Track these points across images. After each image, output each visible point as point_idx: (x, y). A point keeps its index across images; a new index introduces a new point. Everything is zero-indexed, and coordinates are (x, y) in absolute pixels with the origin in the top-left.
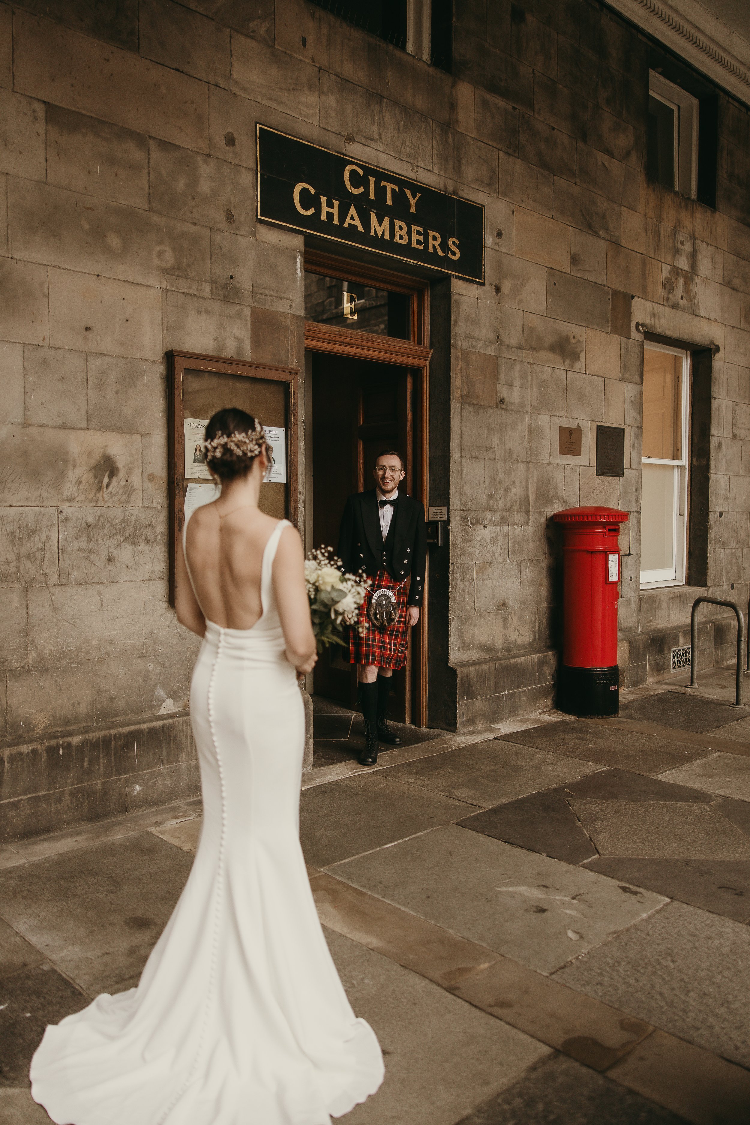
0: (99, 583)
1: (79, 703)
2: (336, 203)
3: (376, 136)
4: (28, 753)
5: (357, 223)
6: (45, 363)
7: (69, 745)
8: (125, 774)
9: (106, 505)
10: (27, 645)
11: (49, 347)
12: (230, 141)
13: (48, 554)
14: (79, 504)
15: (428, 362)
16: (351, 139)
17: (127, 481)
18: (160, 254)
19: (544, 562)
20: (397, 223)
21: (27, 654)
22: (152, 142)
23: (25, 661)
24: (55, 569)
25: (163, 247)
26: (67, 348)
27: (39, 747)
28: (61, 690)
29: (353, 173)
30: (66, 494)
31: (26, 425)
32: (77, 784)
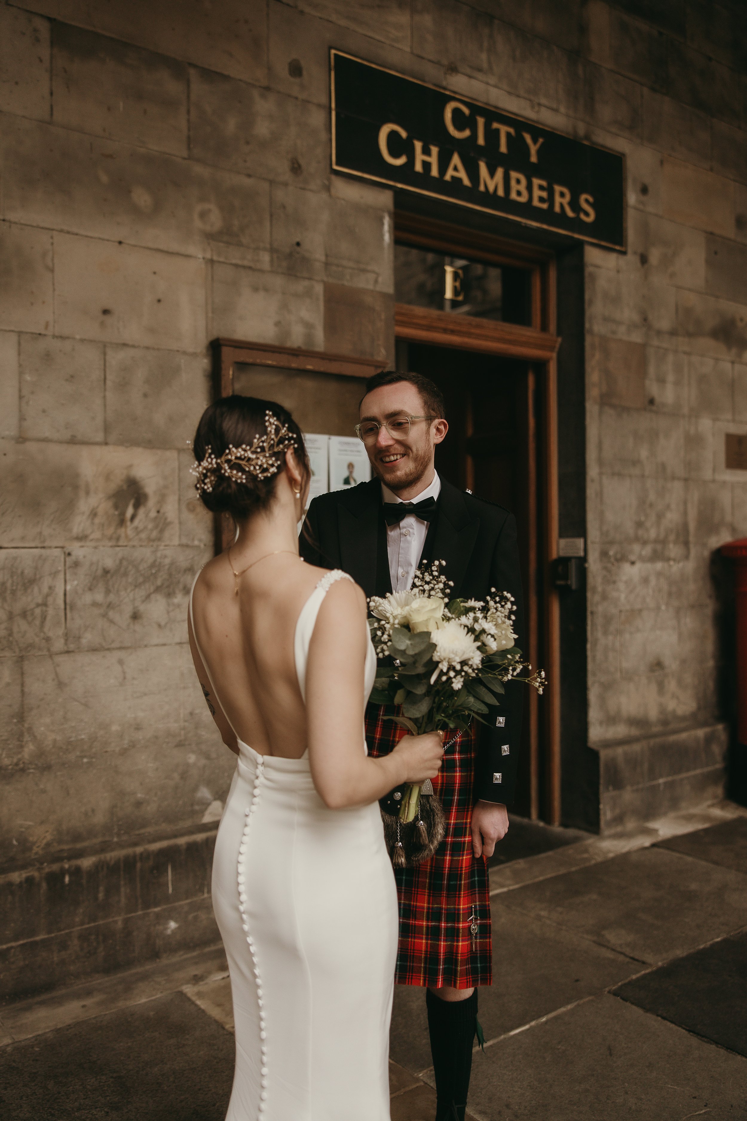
0: (121, 648)
1: (93, 811)
2: (435, 150)
3: (485, 65)
4: (21, 883)
5: (462, 174)
6: (48, 357)
7: (77, 872)
8: (156, 906)
9: (131, 543)
10: (21, 735)
11: (54, 337)
12: (296, 70)
13: (51, 612)
14: (93, 544)
15: (554, 355)
16: (453, 69)
17: (158, 512)
18: (203, 215)
19: (710, 608)
20: (514, 175)
21: (22, 747)
22: (192, 71)
23: (20, 756)
24: (61, 631)
25: (206, 206)
26: (78, 337)
27: (36, 874)
28: (68, 794)
29: (456, 112)
30: (76, 530)
31: (21, 439)
32: (89, 923)
